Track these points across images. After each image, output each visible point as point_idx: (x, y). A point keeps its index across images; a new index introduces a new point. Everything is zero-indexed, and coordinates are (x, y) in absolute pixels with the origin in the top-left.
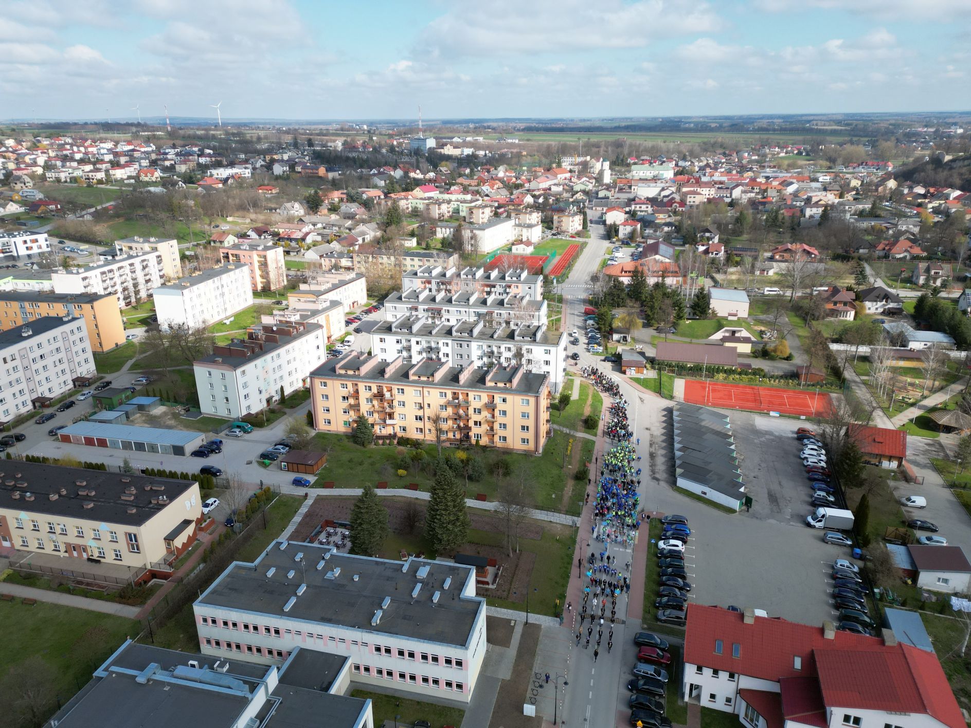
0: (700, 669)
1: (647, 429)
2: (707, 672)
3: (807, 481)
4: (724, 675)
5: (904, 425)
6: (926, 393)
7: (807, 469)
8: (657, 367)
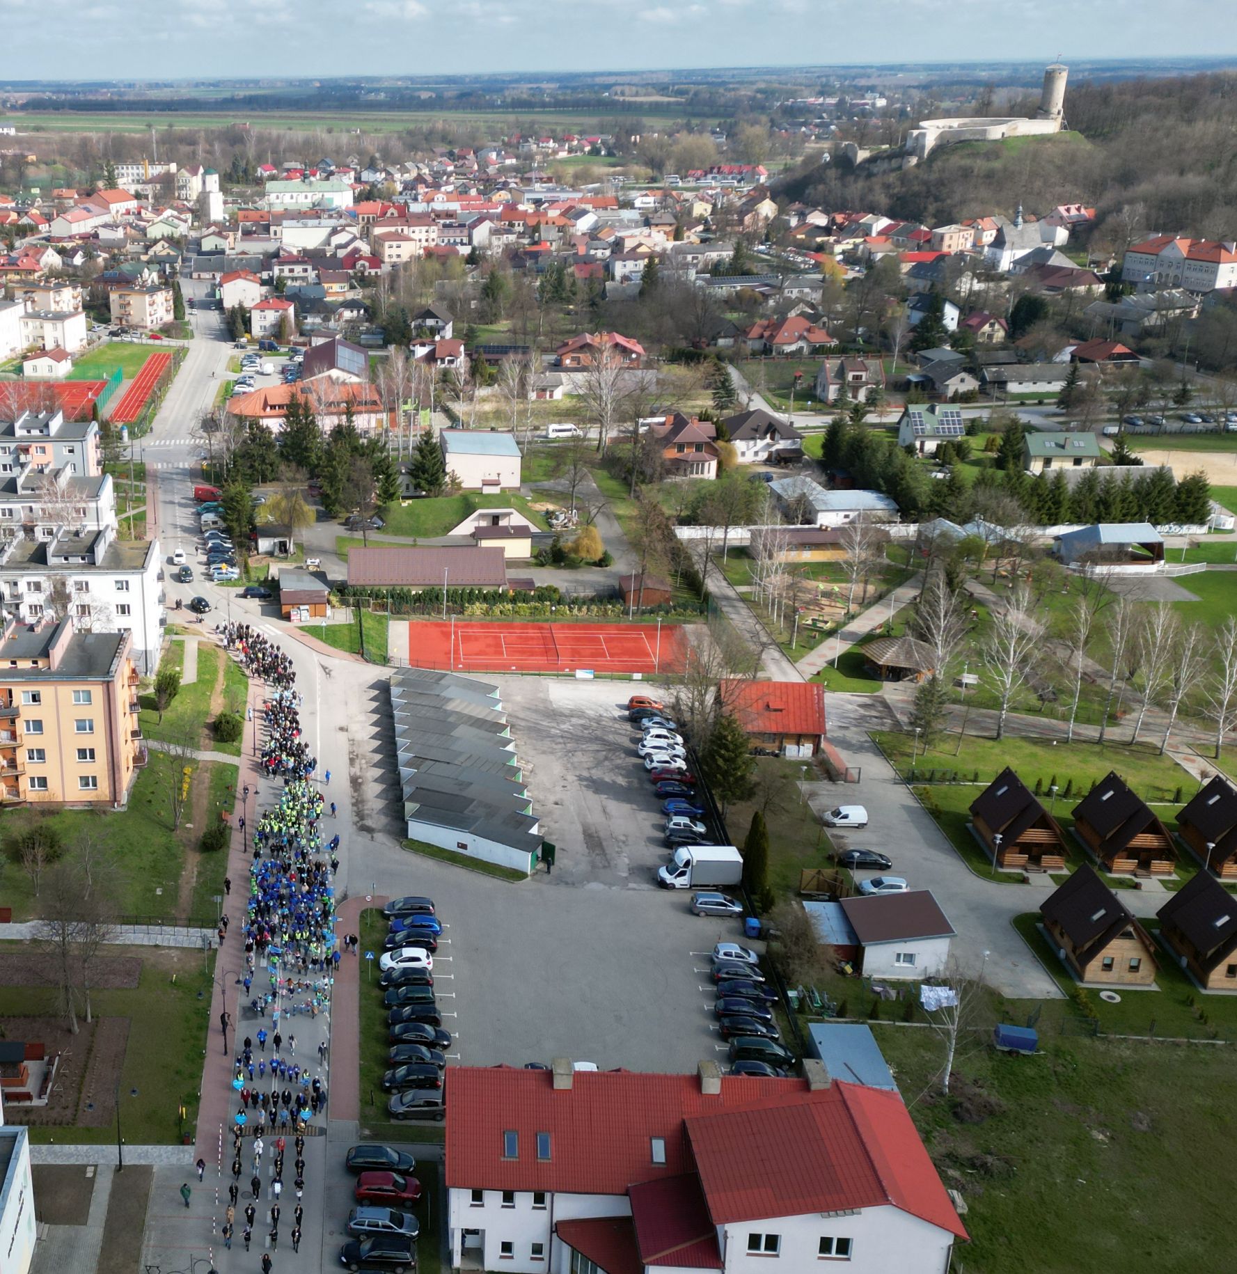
0: (477, 1196)
1: (342, 729)
2: (493, 1199)
3: (654, 800)
4: (524, 1200)
5: (818, 673)
6: (853, 608)
7: (652, 776)
8: (351, 600)
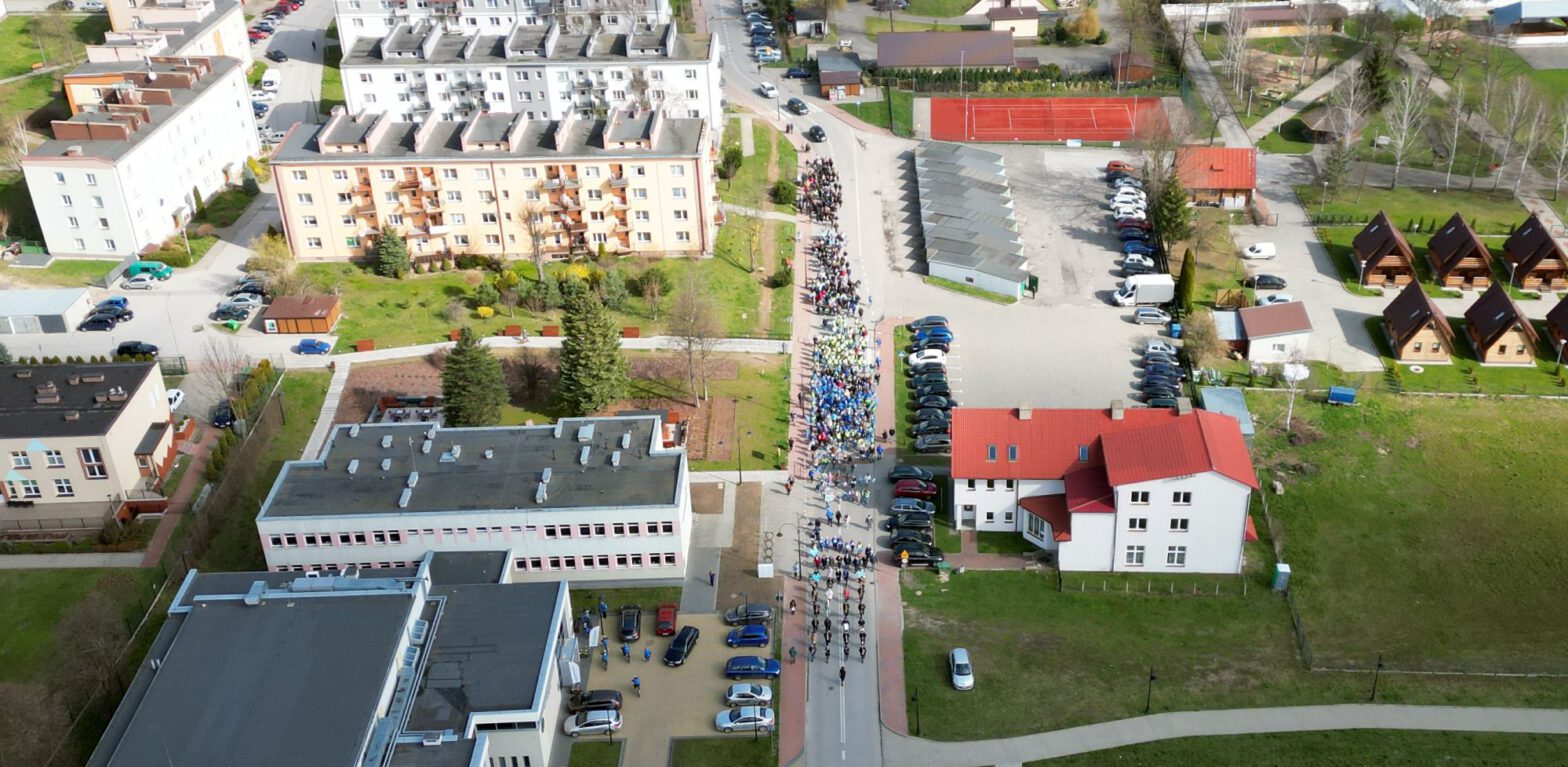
0: (972, 484)
1: (876, 193)
2: (981, 485)
3: (1118, 242)
4: (1000, 485)
5: (1264, 138)
6: (1305, 79)
7: (1118, 224)
8: (881, 80)
